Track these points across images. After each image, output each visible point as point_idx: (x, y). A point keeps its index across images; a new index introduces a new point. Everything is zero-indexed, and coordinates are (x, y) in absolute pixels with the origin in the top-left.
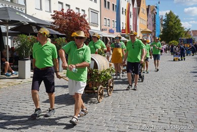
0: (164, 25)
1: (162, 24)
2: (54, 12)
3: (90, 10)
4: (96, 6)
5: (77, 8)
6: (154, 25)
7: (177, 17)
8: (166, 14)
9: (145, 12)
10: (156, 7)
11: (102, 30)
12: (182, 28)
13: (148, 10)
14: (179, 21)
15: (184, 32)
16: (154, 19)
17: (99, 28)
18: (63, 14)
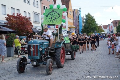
0: (85, 22)
1: (83, 22)
2: (7, 16)
3: (34, 13)
4: (38, 10)
6: (78, 22)
7: (93, 17)
8: (86, 15)
9: (72, 13)
10: (79, 10)
12: (97, 24)
13: (74, 12)
14: (94, 19)
15: (98, 27)
16: (78, 18)
17: (40, 25)
18: (14, 17)
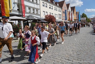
3: (59, 14)
4: (61, 13)
5: (55, 14)
6: (78, 17)
8: (82, 14)
10: (79, 12)
11: (62, 20)
13: (76, 13)
14: (86, 16)
15: (88, 19)
16: (79, 16)
17: (61, 19)
